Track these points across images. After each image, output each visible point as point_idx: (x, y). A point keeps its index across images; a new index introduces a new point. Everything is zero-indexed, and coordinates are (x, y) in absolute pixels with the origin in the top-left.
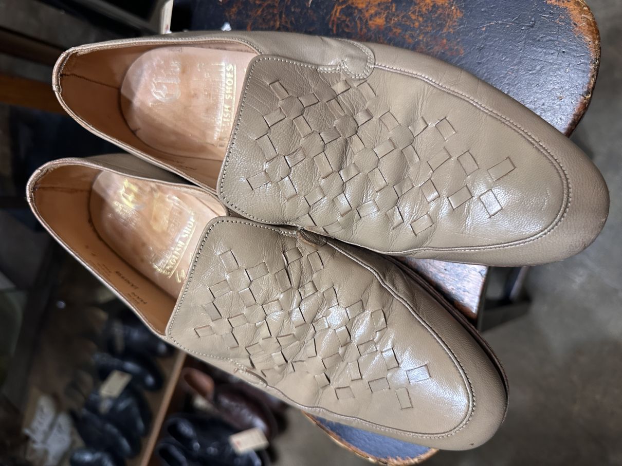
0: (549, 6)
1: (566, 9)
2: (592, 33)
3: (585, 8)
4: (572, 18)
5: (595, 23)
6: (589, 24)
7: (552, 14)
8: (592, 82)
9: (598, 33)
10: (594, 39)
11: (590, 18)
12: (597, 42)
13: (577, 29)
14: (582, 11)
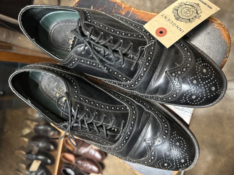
0: (214, 28)
1: (220, 29)
2: (228, 38)
3: (226, 30)
4: (222, 32)
5: (229, 35)
6: (227, 35)
7: (215, 30)
8: (228, 54)
9: (230, 38)
10: (229, 40)
11: (228, 33)
12: (230, 41)
13: (223, 36)
14: (225, 31)
